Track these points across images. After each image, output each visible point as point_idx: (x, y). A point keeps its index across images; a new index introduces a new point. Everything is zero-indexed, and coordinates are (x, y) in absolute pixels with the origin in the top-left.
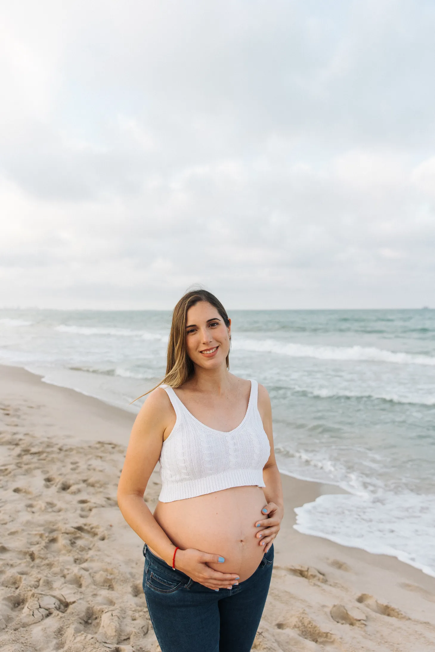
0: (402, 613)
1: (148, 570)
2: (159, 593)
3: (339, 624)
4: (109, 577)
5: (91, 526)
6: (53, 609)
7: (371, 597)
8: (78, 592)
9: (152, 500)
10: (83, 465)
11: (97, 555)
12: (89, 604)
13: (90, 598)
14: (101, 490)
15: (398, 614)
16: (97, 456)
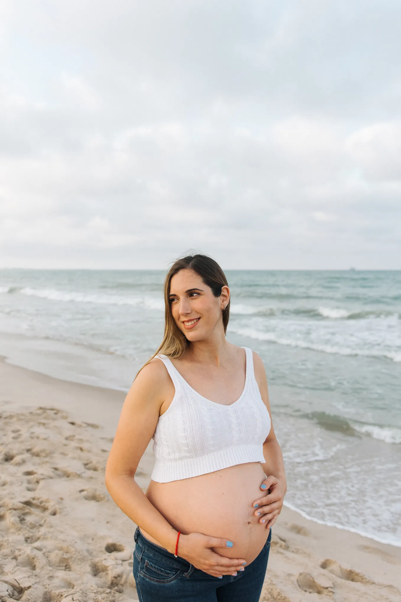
0: (366, 577)
1: (141, 558)
2: (156, 583)
3: (307, 594)
4: (66, 556)
5: (40, 500)
6: (6, 597)
7: (334, 562)
8: (32, 575)
9: (102, 469)
10: (25, 434)
11: (49, 532)
12: (46, 588)
13: (47, 582)
14: (47, 459)
15: (363, 579)
16: (40, 424)
